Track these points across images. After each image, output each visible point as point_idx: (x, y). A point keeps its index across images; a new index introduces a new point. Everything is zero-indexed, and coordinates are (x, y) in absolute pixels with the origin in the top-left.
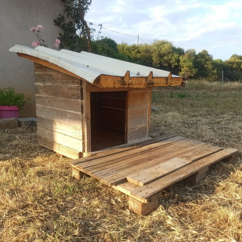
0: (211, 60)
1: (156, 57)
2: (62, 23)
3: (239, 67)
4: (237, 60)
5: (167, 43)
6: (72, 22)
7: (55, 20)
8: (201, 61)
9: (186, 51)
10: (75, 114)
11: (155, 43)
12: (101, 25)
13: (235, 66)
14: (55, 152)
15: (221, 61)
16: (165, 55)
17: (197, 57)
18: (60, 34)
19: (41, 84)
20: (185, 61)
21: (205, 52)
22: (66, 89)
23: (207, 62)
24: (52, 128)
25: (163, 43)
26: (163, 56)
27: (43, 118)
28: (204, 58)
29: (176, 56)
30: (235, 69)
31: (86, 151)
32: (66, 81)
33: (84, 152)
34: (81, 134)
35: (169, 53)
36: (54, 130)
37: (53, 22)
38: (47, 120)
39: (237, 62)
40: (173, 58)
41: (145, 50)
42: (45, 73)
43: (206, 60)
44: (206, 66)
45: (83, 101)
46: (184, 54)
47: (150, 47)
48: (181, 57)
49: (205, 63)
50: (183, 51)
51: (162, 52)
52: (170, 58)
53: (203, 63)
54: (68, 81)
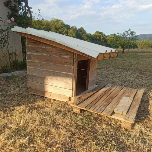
0: (85, 34)
1: (54, 29)
2: (10, 5)
3: (100, 38)
4: (99, 34)
5: (60, 21)
6: (16, 5)
7: (4, 2)
8: (80, 34)
9: (71, 27)
10: (66, 74)
11: (52, 20)
12: (40, 10)
13: (98, 38)
14: (46, 98)
15: (90, 34)
16: (59, 28)
17: (77, 31)
18: (8, 13)
19: (34, 54)
20: (71, 33)
21: (82, 28)
22: (60, 59)
23: (84, 35)
24: (44, 82)
25: (58, 21)
26: (58, 29)
27: (34, 76)
28: (82, 32)
29: (66, 29)
30: (98, 39)
31: (73, 96)
32: (60, 53)
33: (72, 97)
34: (72, 86)
35: (62, 27)
36: (45, 83)
37: (3, 4)
38: (39, 77)
39: (99, 36)
40: (64, 31)
41: (47, 24)
42: (39, 46)
43: (83, 33)
44: (83, 37)
45: (74, 66)
46: (70, 29)
47: (50, 22)
48: (69, 30)
49: (83, 35)
50: (70, 27)
51: (57, 26)
52: (62, 30)
53: (81, 35)
54: (62, 53)
